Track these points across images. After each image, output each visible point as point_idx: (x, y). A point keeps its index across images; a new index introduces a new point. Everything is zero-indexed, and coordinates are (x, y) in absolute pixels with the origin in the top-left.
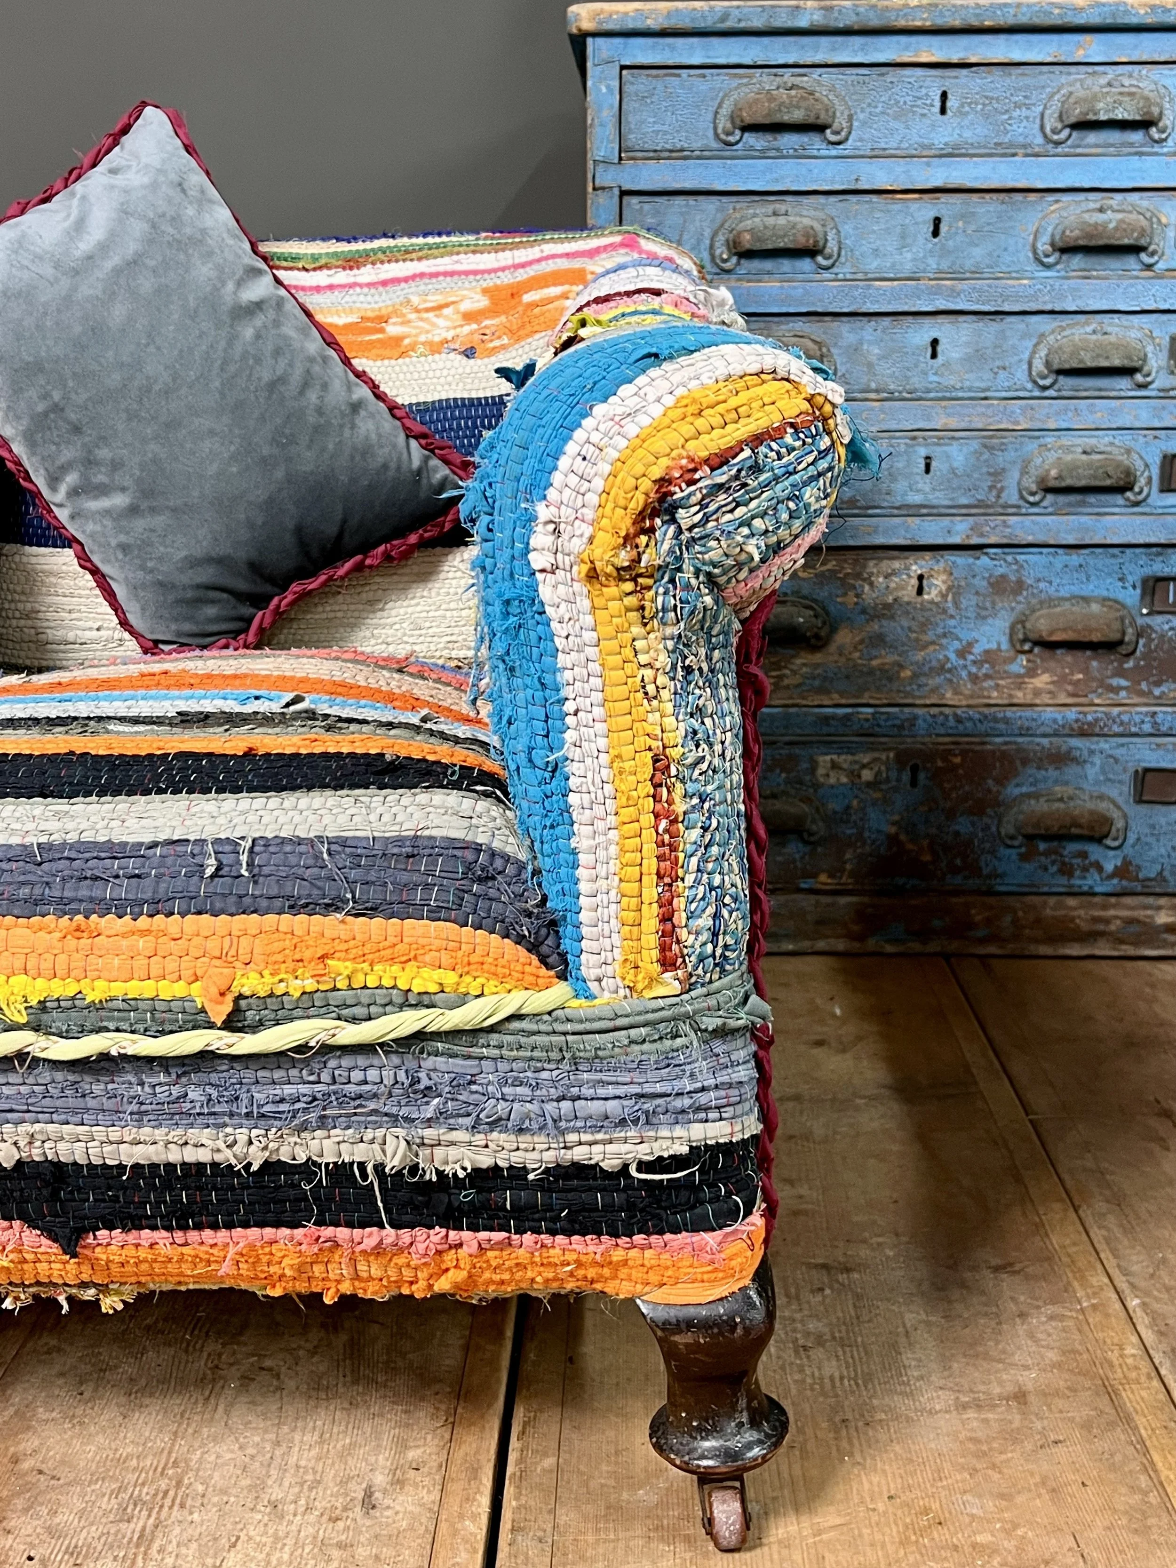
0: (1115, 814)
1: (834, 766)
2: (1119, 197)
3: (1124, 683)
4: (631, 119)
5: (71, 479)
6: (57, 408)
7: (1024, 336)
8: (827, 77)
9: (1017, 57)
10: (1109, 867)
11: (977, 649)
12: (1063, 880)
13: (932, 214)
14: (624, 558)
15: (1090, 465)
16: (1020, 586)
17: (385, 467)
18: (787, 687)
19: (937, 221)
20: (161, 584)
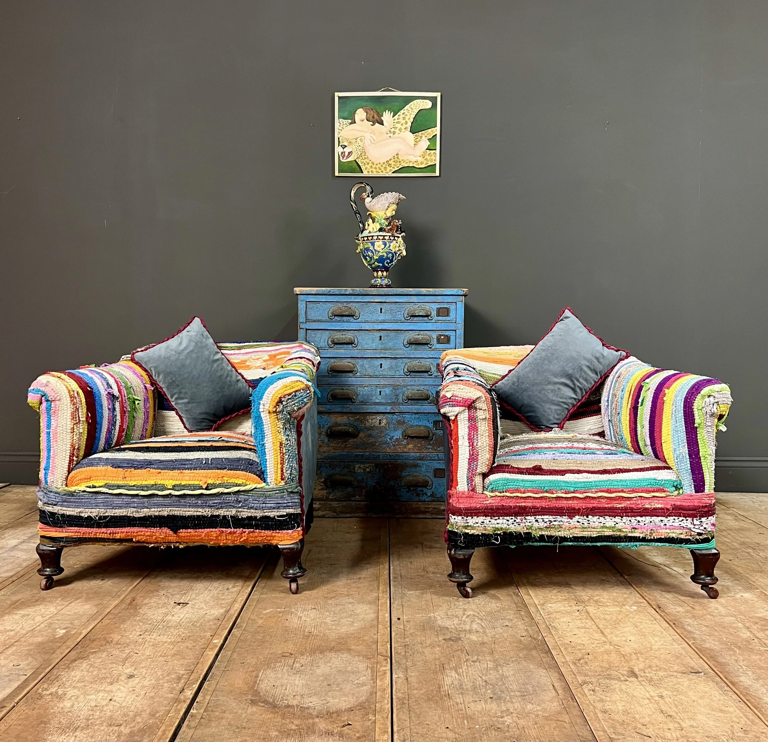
0: (429, 480)
1: (359, 467)
2: (422, 332)
3: (430, 447)
4: (308, 313)
5: (176, 396)
6: (174, 381)
7: (402, 363)
8: (354, 304)
9: (397, 301)
10: (429, 495)
11: (394, 438)
12: (418, 498)
13: (379, 335)
14: (274, 410)
15: (418, 393)
16: (404, 422)
17: (244, 393)
18: (348, 447)
19: (381, 337)
20: (194, 418)
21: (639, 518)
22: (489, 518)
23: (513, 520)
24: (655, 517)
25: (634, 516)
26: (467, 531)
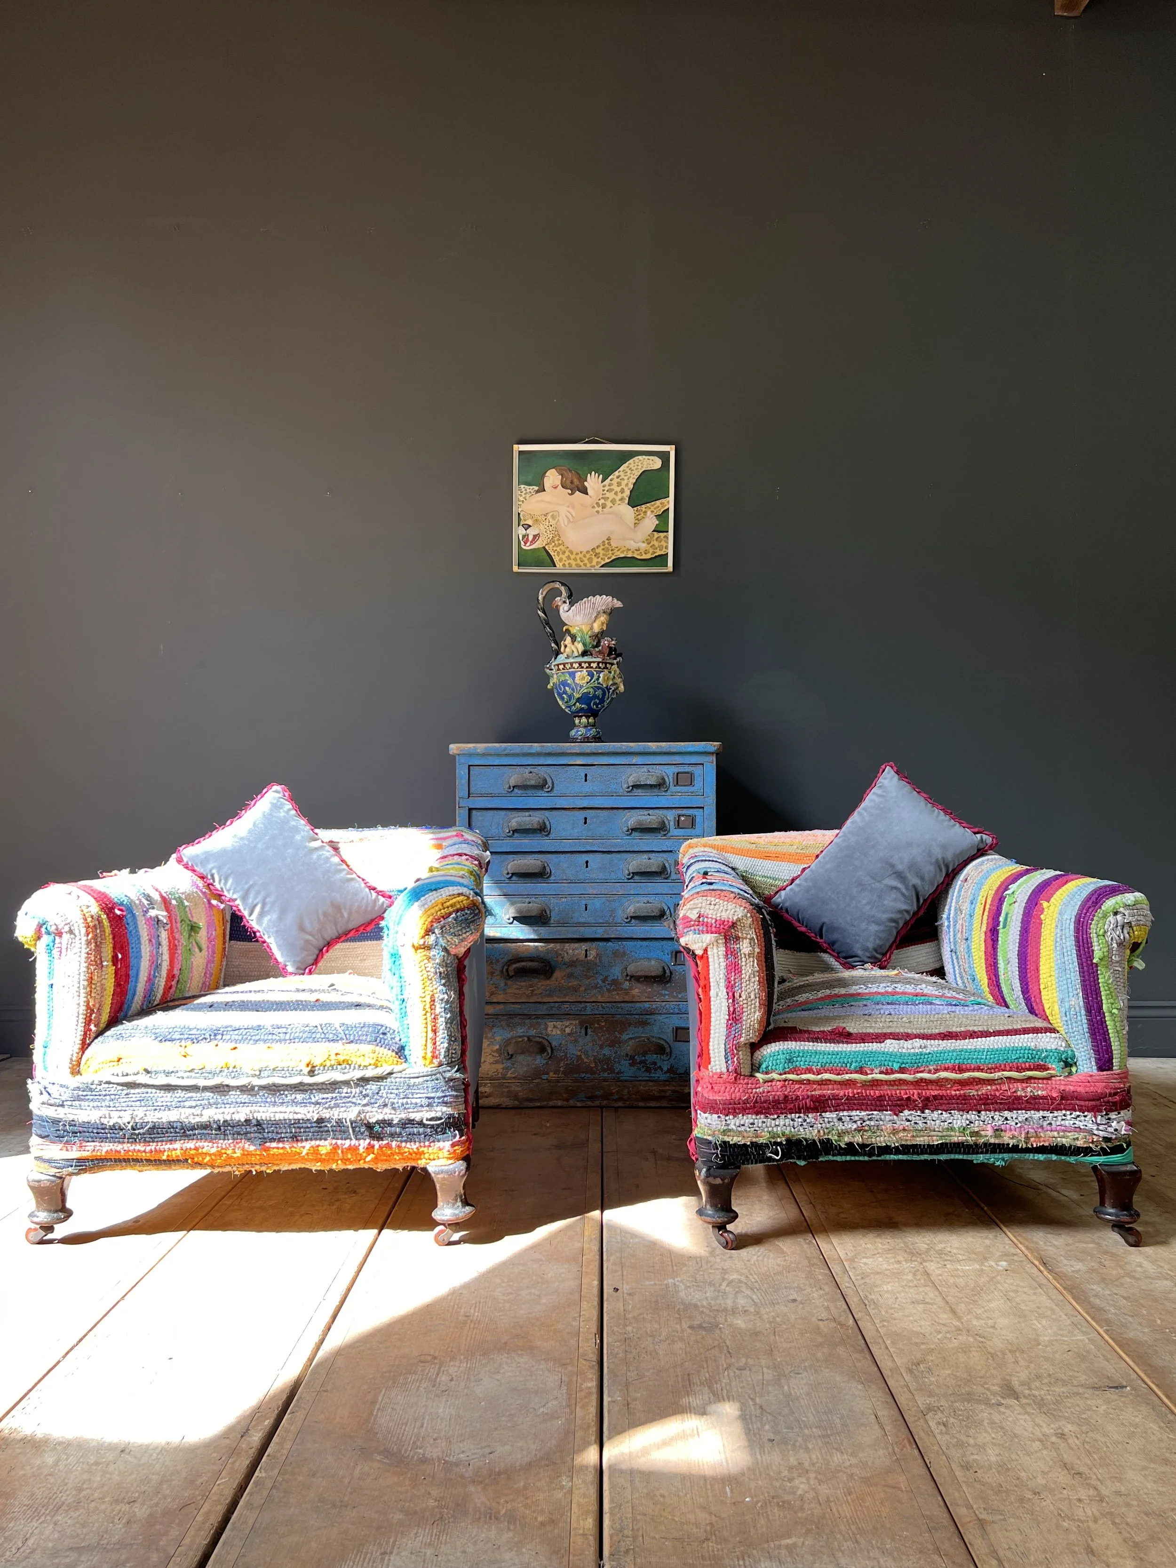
0: (666, 1046)
1: (555, 1027)
2: (654, 811)
3: (667, 993)
4: (473, 784)
7: (620, 860)
8: (544, 769)
9: (611, 762)
10: (665, 1069)
11: (610, 979)
12: (648, 1075)
13: (584, 816)
14: (422, 942)
16: (624, 954)
18: (536, 994)
19: (586, 819)
21: (1007, 1114)
22: (762, 1116)
23: (800, 1120)
24: (1032, 1112)
25: (1000, 1110)
26: (726, 1139)
